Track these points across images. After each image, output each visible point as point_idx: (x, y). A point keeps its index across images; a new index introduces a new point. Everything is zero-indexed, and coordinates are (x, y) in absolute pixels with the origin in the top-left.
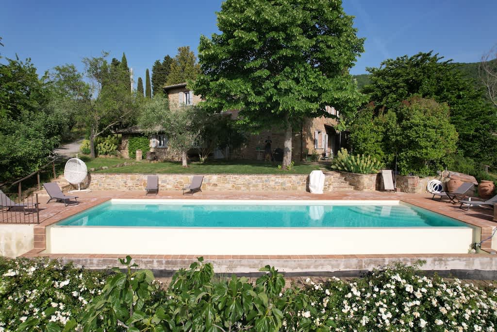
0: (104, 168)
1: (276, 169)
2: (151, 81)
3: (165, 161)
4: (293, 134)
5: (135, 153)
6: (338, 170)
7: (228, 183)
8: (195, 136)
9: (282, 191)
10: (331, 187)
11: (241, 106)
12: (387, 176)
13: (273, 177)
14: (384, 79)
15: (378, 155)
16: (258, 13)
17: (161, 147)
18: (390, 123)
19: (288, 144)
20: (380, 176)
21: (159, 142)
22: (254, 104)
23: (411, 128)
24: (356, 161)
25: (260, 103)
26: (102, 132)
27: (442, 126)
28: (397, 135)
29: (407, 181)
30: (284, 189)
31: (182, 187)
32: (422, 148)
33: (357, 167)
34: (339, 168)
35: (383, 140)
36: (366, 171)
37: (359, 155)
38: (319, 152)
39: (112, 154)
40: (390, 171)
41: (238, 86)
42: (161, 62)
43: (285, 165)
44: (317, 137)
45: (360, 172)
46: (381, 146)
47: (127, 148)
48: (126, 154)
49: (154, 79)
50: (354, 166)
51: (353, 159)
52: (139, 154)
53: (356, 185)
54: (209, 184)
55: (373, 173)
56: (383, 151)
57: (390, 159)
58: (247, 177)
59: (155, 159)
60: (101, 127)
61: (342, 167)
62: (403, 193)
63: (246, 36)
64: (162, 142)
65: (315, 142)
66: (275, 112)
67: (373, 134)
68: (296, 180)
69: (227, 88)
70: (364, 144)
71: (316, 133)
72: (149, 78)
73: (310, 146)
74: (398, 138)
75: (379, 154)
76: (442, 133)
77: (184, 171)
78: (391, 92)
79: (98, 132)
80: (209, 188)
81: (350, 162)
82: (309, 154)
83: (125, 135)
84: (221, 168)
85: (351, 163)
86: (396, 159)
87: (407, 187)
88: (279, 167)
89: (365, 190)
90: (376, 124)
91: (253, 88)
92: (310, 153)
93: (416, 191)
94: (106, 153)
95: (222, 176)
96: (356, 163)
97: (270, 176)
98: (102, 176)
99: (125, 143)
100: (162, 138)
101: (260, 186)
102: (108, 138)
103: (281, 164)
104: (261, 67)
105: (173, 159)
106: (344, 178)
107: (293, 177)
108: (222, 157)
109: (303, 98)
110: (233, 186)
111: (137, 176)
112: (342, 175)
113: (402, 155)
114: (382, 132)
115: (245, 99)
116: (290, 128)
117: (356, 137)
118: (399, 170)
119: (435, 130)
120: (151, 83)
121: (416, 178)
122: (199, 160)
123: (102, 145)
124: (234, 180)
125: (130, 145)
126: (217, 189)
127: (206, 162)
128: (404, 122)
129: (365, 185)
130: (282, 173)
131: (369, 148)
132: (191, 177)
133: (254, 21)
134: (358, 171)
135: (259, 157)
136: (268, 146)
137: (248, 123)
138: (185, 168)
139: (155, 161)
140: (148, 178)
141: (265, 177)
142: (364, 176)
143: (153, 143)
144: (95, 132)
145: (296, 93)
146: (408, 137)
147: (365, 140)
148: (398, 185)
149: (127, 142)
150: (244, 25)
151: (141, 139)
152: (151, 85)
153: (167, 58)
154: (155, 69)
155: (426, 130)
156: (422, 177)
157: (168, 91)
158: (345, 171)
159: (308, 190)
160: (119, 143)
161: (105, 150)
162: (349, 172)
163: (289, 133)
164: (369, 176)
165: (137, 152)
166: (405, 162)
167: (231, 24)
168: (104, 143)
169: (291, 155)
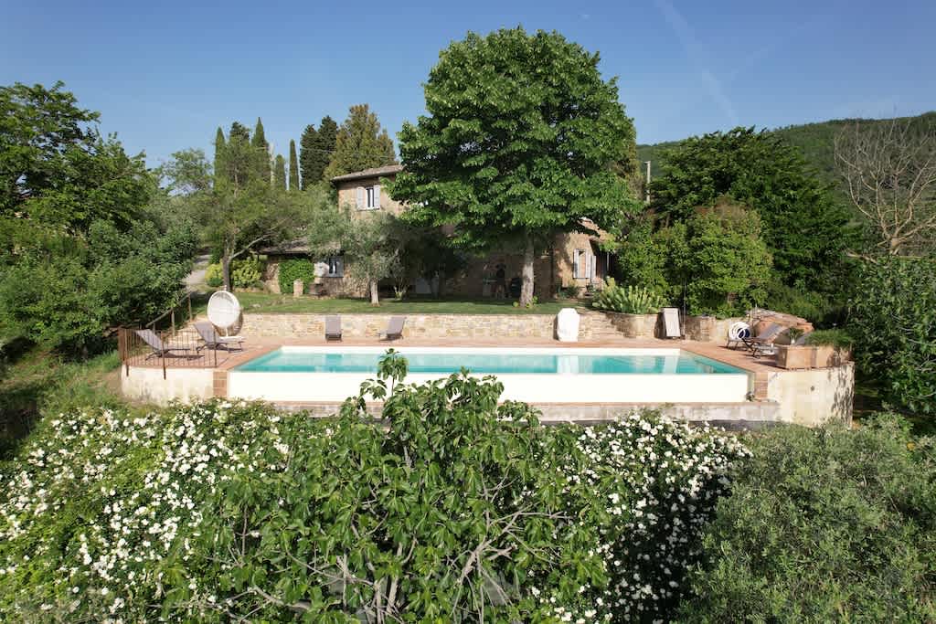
0: (255, 306)
1: (510, 307)
2: (298, 162)
3: (342, 297)
4: (537, 256)
5: (291, 286)
6: (602, 309)
7: (442, 327)
8: (390, 259)
9: (518, 339)
10: (590, 333)
11: (460, 217)
12: (672, 316)
13: (505, 319)
14: (683, 168)
15: (658, 287)
16: (481, 96)
17: (331, 275)
18: (676, 241)
19: (529, 271)
20: (661, 316)
21: (328, 267)
22: (477, 215)
23: (701, 247)
24: (627, 296)
25: (486, 215)
26: (242, 252)
27: (742, 245)
28: (684, 258)
29: (698, 324)
30: (522, 335)
31: (374, 333)
32: (715, 276)
33: (628, 304)
34: (604, 306)
35: (666, 265)
36: (641, 310)
37: (631, 287)
38: (581, 283)
39: (256, 286)
40: (676, 310)
41: (455, 191)
42: (317, 128)
43: (523, 300)
44: (578, 259)
45: (632, 312)
46: (663, 273)
47: (276, 277)
48: (274, 285)
49: (303, 157)
50: (624, 302)
51: (623, 292)
52: (298, 286)
53: (626, 331)
54: (413, 328)
55: (650, 313)
56: (668, 281)
57: (677, 292)
58: (469, 319)
59: (323, 294)
60: (239, 245)
61: (608, 304)
62: (693, 341)
63: (465, 126)
64: (334, 267)
65: (573, 267)
66: (508, 227)
67: (652, 256)
68: (538, 322)
69: (440, 195)
70: (638, 270)
71: (577, 254)
72: (295, 155)
73: (566, 276)
74: (686, 261)
75: (661, 285)
76: (743, 255)
77: (375, 310)
78: (691, 189)
79: (236, 252)
80: (413, 333)
81: (618, 296)
82: (563, 286)
83: (273, 257)
84: (430, 306)
85: (620, 300)
86: (685, 293)
87: (698, 332)
88: (516, 304)
89: (639, 338)
90: (657, 242)
91: (476, 192)
92: (565, 284)
93: (710, 338)
94: (246, 286)
95: (432, 317)
96: (626, 299)
97: (502, 316)
98: (259, 316)
99: (274, 269)
100: (333, 262)
101: (487, 333)
102: (248, 261)
103: (518, 301)
104: (486, 165)
105: (351, 294)
106: (610, 320)
107: (535, 319)
108: (429, 292)
109: (545, 206)
110: (448, 332)
111: (309, 317)
112: (608, 316)
113: (691, 287)
114: (665, 253)
115: (464, 208)
116: (531, 248)
117: (628, 261)
118: (688, 307)
119: (732, 251)
120: (299, 164)
121: (711, 319)
122: (395, 296)
123: (239, 272)
124: (450, 322)
125: (283, 271)
126: (424, 336)
127: (407, 299)
128: (694, 240)
129: (639, 330)
130: (519, 313)
131: (645, 277)
132: (387, 318)
133: (477, 107)
134: (630, 309)
135: (487, 291)
136: (501, 274)
137: (470, 242)
138: (376, 306)
139: (326, 297)
140: (327, 319)
141: (493, 319)
142: (637, 317)
143: (320, 269)
144: (230, 252)
145: (537, 200)
146: (698, 261)
147: (640, 265)
148: (688, 330)
149: (275, 267)
150: (463, 110)
151: (301, 264)
152: (300, 169)
153: (327, 121)
154: (305, 140)
155: (722, 251)
156: (719, 319)
157: (338, 185)
158: (613, 310)
159: (556, 337)
160: (263, 270)
161: (244, 281)
162: (616, 311)
163: (529, 255)
164: (644, 317)
165: (296, 283)
166: (694, 296)
167: (446, 109)
168: (243, 269)
169: (532, 288)
